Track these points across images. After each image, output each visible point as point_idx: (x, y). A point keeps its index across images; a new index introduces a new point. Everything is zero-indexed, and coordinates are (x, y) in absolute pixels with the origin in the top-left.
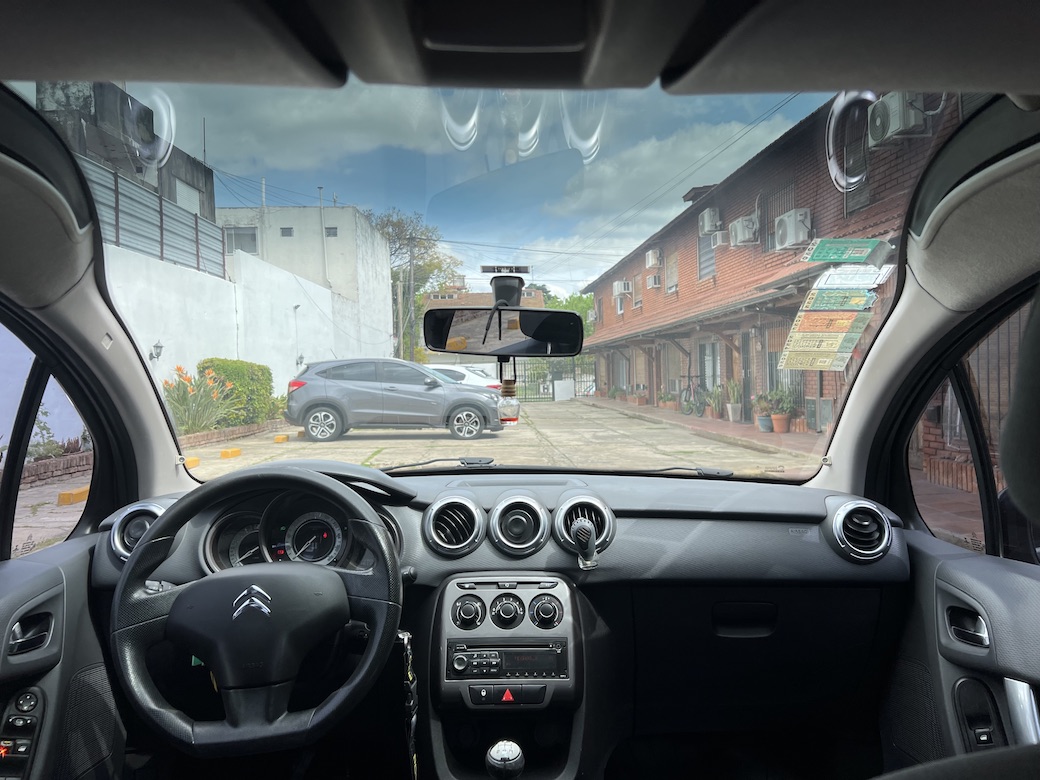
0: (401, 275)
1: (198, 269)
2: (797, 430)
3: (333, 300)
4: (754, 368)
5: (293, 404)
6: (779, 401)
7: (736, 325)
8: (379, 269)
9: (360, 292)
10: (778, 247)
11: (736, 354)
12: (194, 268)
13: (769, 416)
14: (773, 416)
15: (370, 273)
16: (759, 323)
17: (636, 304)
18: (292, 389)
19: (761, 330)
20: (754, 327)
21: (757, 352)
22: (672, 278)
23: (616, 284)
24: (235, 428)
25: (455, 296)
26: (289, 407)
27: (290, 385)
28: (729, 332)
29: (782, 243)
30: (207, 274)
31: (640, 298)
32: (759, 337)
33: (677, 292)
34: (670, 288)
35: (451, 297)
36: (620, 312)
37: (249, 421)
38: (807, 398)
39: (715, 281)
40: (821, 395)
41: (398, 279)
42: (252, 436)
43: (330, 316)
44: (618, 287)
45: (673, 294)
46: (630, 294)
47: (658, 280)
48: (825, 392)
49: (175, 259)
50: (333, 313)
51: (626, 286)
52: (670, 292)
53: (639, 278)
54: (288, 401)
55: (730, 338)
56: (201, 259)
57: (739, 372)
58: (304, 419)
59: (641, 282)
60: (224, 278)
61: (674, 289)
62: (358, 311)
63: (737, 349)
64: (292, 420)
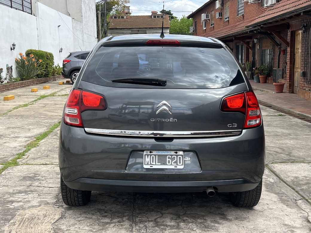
0: (100, 8)
1: (23, 11)
2: (269, 82)
3: (72, 21)
4: (256, 56)
5: (65, 69)
6: (263, 70)
7: (250, 37)
8: (90, 6)
9: (83, 17)
10: (265, 5)
11: (250, 50)
12: (21, 10)
13: (259, 76)
14: (260, 76)
15: (87, 8)
16: (259, 37)
17: (212, 25)
18: (65, 63)
19: (260, 40)
20: (257, 38)
21: (258, 49)
22: (227, 14)
23: (203, 15)
24: (41, 78)
25: (125, 17)
26: (64, 70)
27: (64, 61)
28: (248, 40)
29: (267, 3)
30: (27, 13)
31: (213, 22)
32: (259, 43)
33: (228, 21)
34: (226, 19)
35: (122, 17)
36: (204, 28)
37: (46, 76)
38: (273, 69)
39: (243, 17)
40: (279, 68)
41: (99, 10)
42: (47, 82)
43: (72, 29)
44: (203, 16)
45: (226, 21)
46: (209, 20)
47: (221, 14)
48: (280, 66)
49: (16, 7)
50: (73, 28)
51: (207, 16)
52: (226, 20)
53: (213, 12)
54: (63, 68)
55: (248, 43)
56: (24, 7)
57: (251, 58)
58: (70, 75)
59: (214, 15)
60: (32, 14)
61: (227, 19)
62: (83, 27)
63: (250, 48)
64: (65, 75)
